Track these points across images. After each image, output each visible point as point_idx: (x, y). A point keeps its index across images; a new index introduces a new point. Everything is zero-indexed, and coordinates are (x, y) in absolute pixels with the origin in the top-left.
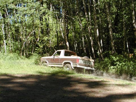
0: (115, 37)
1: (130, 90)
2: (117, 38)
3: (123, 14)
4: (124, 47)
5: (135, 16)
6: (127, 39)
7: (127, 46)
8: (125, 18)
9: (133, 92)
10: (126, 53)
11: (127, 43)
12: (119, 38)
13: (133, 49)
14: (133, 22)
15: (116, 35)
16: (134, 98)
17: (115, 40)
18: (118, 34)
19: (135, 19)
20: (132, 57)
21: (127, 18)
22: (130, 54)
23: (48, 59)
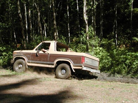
0: (2, 27)
1: (16, 80)
2: (4, 28)
3: (8, 3)
4: (11, 37)
5: (20, 6)
6: (14, 29)
7: (14, 36)
8: (10, 8)
9: (19, 82)
10: (13, 44)
11: (14, 33)
12: (6, 28)
13: (21, 39)
14: (19, 12)
15: (2, 25)
16: (19, 87)
17: (2, 30)
18: (4, 24)
19: (20, 9)
20: (20, 47)
21: (13, 8)
22: (18, 45)
23: (26, 54)
